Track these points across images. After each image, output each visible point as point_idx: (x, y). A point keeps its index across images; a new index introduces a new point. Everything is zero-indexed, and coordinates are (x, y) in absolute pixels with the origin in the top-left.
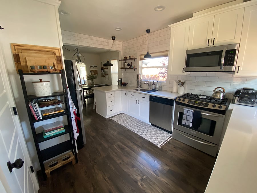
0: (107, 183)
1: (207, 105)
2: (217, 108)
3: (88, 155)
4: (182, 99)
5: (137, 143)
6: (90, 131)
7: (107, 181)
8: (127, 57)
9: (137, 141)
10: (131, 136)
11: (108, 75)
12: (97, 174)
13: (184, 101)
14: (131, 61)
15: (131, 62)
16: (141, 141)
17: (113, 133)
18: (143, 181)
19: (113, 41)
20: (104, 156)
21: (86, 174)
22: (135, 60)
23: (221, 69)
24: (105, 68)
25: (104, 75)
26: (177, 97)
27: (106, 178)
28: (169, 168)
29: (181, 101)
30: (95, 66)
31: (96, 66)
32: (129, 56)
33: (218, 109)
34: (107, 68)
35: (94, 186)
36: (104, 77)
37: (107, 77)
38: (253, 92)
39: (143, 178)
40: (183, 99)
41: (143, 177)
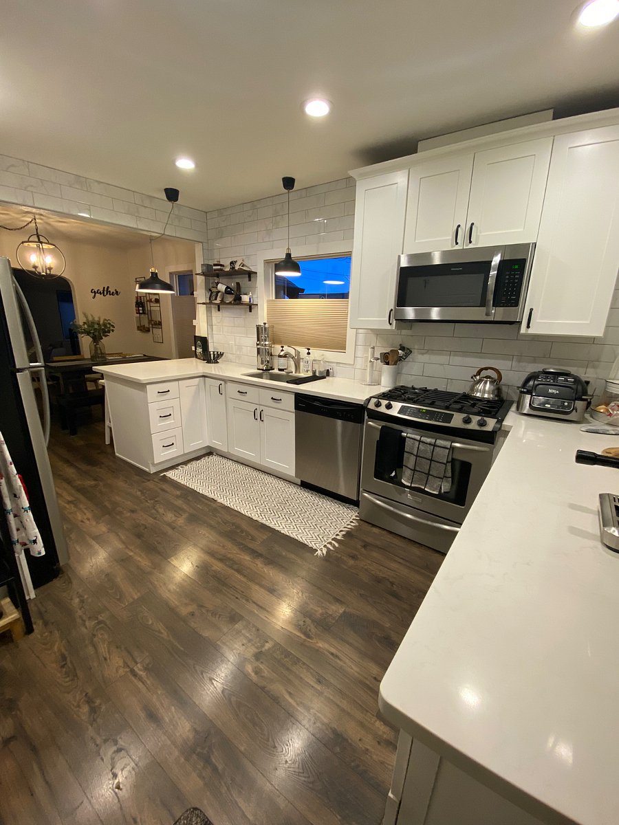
0: (140, 685)
1: (449, 418)
2: (473, 426)
3: (77, 601)
4: (384, 402)
5: (250, 546)
6: (88, 519)
7: (140, 679)
8: (223, 266)
9: (253, 539)
10: (233, 524)
11: (160, 323)
12: (105, 659)
13: (389, 407)
14: (238, 281)
15: (238, 284)
16: (265, 537)
17: (174, 518)
18: (261, 660)
19: (170, 204)
20: (136, 597)
21: (63, 667)
22: (252, 275)
23: (487, 314)
24: (150, 301)
25: (145, 323)
26: (371, 397)
27: (138, 669)
28: (343, 610)
29: (383, 409)
30: (111, 290)
31: (117, 292)
32: (232, 263)
33: (477, 428)
34: (157, 301)
35: (89, 701)
36: (148, 331)
37: (157, 331)
38: (567, 381)
39: (263, 650)
40: (387, 402)
41: (263, 646)
